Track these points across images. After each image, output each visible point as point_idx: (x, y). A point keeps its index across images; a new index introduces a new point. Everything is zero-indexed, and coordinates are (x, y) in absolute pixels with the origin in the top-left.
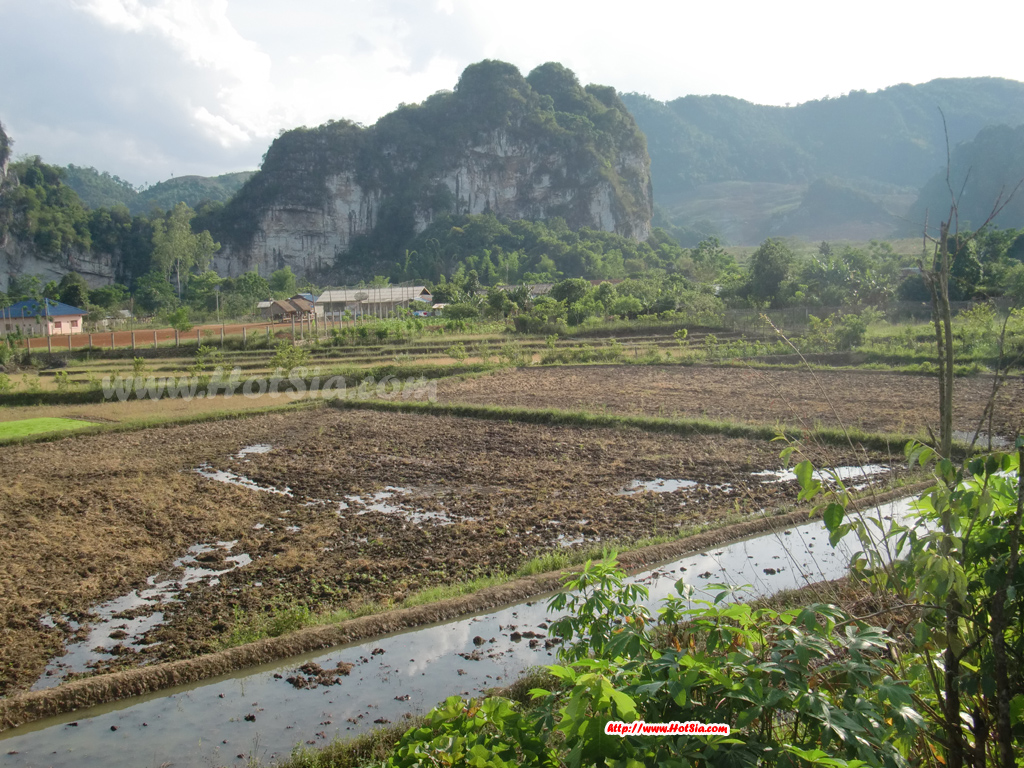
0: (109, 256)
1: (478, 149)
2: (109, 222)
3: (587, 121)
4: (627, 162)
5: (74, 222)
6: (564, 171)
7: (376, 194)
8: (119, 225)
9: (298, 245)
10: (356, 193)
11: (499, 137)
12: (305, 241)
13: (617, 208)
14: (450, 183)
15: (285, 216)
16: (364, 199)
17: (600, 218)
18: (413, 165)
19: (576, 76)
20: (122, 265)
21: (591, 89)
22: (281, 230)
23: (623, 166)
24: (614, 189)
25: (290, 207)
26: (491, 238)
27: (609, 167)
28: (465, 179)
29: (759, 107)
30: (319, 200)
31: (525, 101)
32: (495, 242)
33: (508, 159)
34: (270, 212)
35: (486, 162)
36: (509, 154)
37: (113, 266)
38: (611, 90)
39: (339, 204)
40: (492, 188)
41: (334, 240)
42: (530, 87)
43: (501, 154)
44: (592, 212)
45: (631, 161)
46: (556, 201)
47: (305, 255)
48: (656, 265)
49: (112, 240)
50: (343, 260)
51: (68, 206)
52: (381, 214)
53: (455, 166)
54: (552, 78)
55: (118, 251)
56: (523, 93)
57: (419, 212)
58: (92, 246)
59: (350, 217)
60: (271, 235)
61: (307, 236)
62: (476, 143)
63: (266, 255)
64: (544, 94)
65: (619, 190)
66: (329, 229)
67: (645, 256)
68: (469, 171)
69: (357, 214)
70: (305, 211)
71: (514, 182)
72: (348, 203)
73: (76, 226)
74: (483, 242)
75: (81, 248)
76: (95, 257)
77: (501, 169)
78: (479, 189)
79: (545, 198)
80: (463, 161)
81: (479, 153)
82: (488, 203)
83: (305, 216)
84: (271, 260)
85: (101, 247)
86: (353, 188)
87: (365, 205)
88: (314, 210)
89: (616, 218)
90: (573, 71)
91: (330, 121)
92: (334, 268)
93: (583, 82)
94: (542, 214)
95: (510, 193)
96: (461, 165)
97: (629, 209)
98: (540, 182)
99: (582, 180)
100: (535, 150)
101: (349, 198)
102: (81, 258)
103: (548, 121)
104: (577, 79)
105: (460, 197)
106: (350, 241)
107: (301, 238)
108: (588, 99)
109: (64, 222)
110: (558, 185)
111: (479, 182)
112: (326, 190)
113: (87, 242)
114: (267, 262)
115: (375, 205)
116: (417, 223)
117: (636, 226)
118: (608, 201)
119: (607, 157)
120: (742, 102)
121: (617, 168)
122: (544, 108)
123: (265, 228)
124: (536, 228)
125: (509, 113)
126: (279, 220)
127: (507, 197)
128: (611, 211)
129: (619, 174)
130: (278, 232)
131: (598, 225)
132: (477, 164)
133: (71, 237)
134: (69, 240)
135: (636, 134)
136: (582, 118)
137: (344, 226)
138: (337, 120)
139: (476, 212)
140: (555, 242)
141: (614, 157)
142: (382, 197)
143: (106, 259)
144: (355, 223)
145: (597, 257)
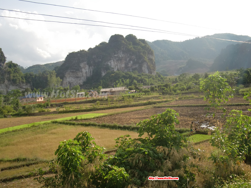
0: (29, 84)
1: (115, 55)
2: (29, 76)
3: (140, 48)
4: (150, 57)
5: (21, 76)
6: (136, 60)
7: (92, 67)
8: (31, 77)
9: (74, 80)
10: (87, 67)
11: (120, 52)
12: (76, 79)
13: (149, 68)
14: (109, 64)
15: (71, 73)
16: (89, 68)
17: (145, 70)
18: (100, 60)
19: (137, 37)
20: (32, 86)
21: (140, 40)
22: (70, 76)
23: (149, 58)
24: (148, 63)
25: (72, 71)
26: (121, 76)
27: (146, 59)
28: (112, 63)
29: (174, 42)
30: (79, 69)
31: (125, 43)
32: (122, 77)
33: (122, 57)
34: (67, 72)
35: (117, 58)
36: (123, 56)
37: (30, 86)
38: (144, 40)
39: (83, 70)
40: (119, 64)
41: (83, 78)
42: (126, 40)
43: (121, 56)
44: (143, 69)
45: (151, 57)
46: (134, 67)
47: (76, 82)
48: (160, 81)
49: (30, 80)
50: (85, 83)
51: (19, 72)
52: (93, 72)
53: (110, 60)
54: (131, 38)
55: (31, 83)
56: (125, 41)
57: (103, 71)
58: (25, 82)
59: (86, 73)
60: (68, 78)
61: (76, 78)
62: (115, 54)
63: (67, 83)
64: (130, 42)
65: (149, 64)
66: (81, 76)
67: (157, 79)
68: (113, 61)
69: (88, 72)
70: (76, 72)
71: (124, 63)
72: (85, 69)
73: (21, 77)
74: (119, 78)
75: (23, 82)
76: (26, 85)
77: (121, 60)
78: (116, 65)
79: (131, 66)
80: (112, 58)
81: (115, 56)
82: (118, 68)
83: (75, 73)
84: (68, 83)
85: (28, 82)
86: (86, 66)
87: (89, 70)
88: (78, 71)
89: (148, 70)
90: (136, 36)
91: (80, 50)
92: (83, 85)
93: (138, 38)
94: (131, 70)
95: (123, 66)
96: (111, 59)
97: (151, 68)
98: (130, 63)
99: (140, 62)
100: (129, 55)
101: (86, 68)
102: (23, 85)
103: (131, 48)
104: (137, 38)
105: (111, 67)
106: (86, 78)
107: (75, 78)
108: (140, 42)
109: (19, 76)
110: (134, 63)
111: (116, 63)
112: (80, 67)
113: (24, 81)
114: (67, 84)
115: (92, 70)
116: (102, 74)
117: (153, 72)
118: (146, 66)
119: (145, 56)
120: (170, 41)
121: (148, 58)
122: (130, 45)
123: (66, 76)
124: (131, 73)
125: (122, 46)
126: (69, 74)
127: (122, 66)
128: (147, 69)
129: (148, 60)
130: (69, 77)
131: (144, 72)
132: (115, 59)
133: (21, 80)
134: (20, 81)
135: (151, 50)
136: (139, 47)
137: (85, 75)
138: (82, 50)
139: (115, 70)
140: (137, 77)
141: (147, 56)
142: (93, 68)
143: (29, 85)
144: (87, 74)
145: (147, 80)
